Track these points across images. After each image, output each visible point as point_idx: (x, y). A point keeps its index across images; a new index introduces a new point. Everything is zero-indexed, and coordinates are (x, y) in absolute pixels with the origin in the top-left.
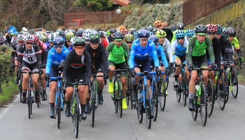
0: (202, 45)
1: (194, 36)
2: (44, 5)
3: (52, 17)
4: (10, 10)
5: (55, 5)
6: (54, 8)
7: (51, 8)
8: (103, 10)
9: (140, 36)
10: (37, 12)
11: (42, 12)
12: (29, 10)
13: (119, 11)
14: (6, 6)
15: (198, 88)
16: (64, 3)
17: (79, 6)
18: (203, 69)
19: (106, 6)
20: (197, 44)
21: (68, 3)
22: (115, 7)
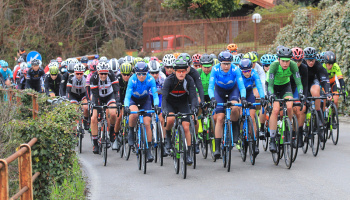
0: (286, 72)
1: (277, 61)
2: (93, 8)
3: (110, 32)
4: (25, 18)
5: (116, 8)
6: (113, 15)
7: (108, 14)
8: (225, 15)
9: (222, 59)
10: (80, 22)
11: (89, 23)
12: (63, 20)
13: (257, 16)
14: (17, 12)
15: (281, 124)
16: (134, 5)
17: (175, 7)
18: (287, 100)
19: (230, 8)
20: (280, 70)
21: (140, 5)
22: (248, 9)
